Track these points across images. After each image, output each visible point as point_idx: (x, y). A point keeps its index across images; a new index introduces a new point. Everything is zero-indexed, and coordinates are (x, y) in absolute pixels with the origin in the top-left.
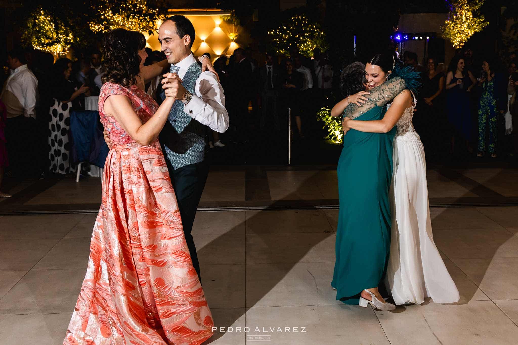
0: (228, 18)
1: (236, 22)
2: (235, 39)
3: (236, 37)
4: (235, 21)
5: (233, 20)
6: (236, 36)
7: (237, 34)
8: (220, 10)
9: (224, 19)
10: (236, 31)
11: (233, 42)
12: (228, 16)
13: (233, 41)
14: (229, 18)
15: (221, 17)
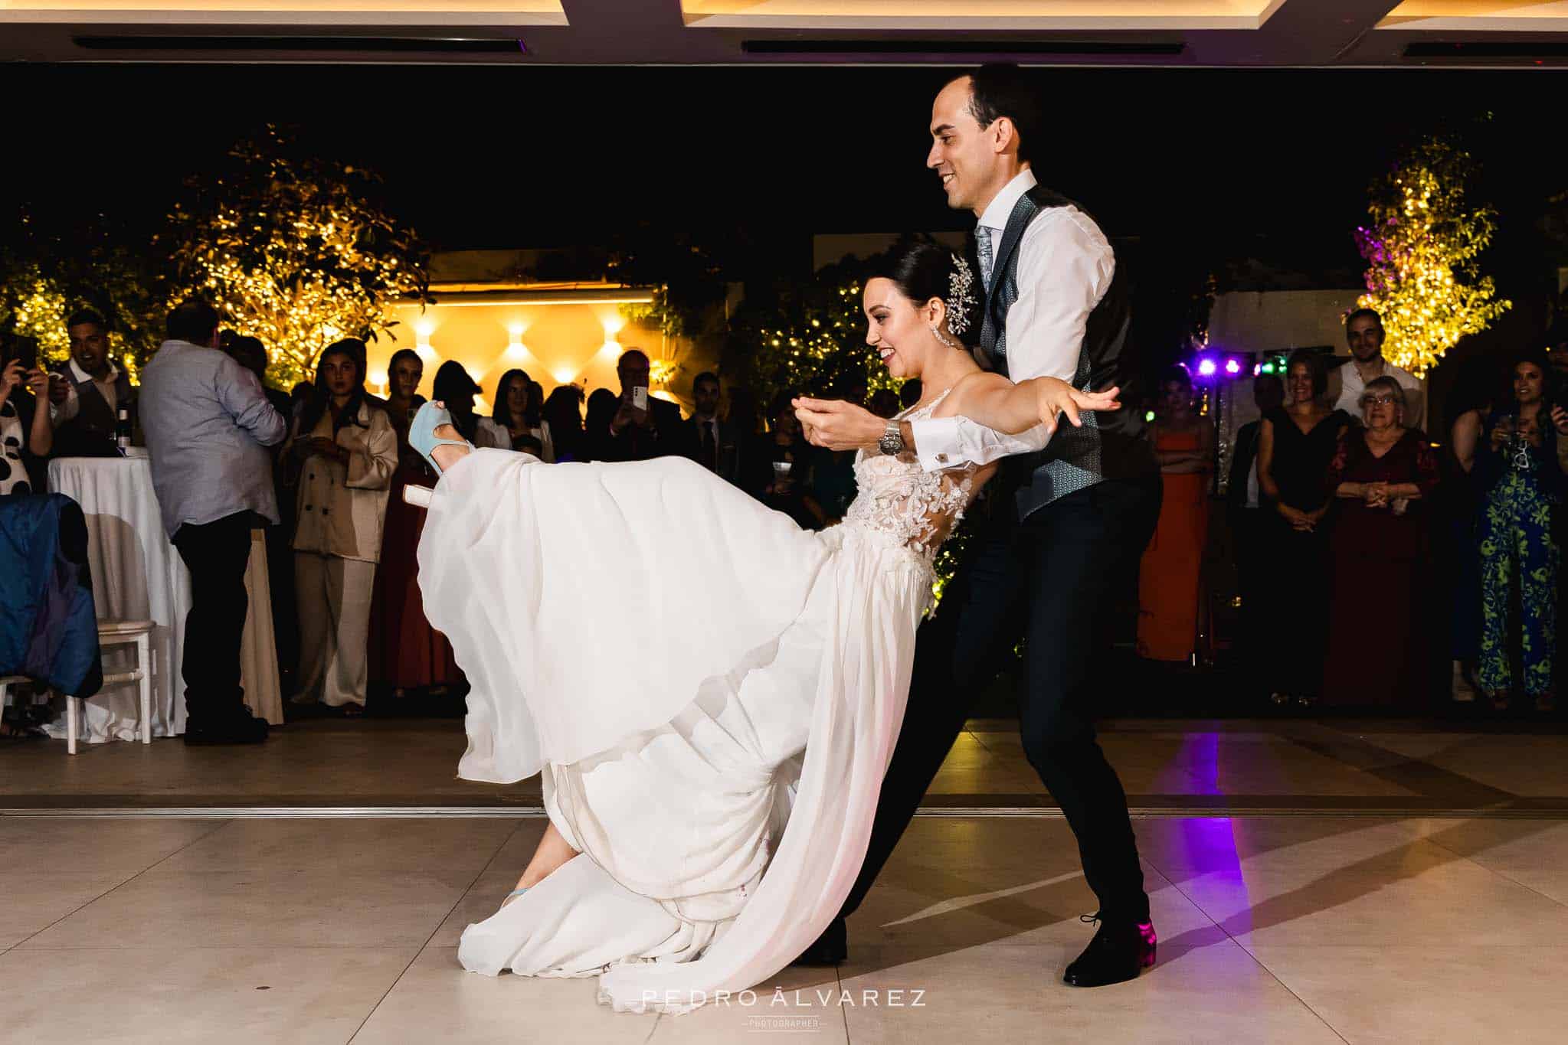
0: (643, 310)
1: (670, 325)
2: (666, 379)
3: (671, 375)
4: (668, 321)
5: (662, 319)
6: (673, 369)
7: (672, 364)
8: (618, 286)
9: (630, 314)
10: (672, 356)
11: (659, 389)
12: (643, 304)
13: (662, 385)
14: (649, 311)
15: (622, 310)
